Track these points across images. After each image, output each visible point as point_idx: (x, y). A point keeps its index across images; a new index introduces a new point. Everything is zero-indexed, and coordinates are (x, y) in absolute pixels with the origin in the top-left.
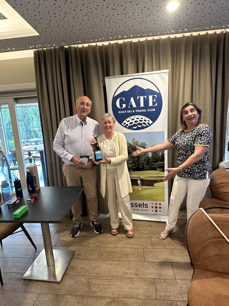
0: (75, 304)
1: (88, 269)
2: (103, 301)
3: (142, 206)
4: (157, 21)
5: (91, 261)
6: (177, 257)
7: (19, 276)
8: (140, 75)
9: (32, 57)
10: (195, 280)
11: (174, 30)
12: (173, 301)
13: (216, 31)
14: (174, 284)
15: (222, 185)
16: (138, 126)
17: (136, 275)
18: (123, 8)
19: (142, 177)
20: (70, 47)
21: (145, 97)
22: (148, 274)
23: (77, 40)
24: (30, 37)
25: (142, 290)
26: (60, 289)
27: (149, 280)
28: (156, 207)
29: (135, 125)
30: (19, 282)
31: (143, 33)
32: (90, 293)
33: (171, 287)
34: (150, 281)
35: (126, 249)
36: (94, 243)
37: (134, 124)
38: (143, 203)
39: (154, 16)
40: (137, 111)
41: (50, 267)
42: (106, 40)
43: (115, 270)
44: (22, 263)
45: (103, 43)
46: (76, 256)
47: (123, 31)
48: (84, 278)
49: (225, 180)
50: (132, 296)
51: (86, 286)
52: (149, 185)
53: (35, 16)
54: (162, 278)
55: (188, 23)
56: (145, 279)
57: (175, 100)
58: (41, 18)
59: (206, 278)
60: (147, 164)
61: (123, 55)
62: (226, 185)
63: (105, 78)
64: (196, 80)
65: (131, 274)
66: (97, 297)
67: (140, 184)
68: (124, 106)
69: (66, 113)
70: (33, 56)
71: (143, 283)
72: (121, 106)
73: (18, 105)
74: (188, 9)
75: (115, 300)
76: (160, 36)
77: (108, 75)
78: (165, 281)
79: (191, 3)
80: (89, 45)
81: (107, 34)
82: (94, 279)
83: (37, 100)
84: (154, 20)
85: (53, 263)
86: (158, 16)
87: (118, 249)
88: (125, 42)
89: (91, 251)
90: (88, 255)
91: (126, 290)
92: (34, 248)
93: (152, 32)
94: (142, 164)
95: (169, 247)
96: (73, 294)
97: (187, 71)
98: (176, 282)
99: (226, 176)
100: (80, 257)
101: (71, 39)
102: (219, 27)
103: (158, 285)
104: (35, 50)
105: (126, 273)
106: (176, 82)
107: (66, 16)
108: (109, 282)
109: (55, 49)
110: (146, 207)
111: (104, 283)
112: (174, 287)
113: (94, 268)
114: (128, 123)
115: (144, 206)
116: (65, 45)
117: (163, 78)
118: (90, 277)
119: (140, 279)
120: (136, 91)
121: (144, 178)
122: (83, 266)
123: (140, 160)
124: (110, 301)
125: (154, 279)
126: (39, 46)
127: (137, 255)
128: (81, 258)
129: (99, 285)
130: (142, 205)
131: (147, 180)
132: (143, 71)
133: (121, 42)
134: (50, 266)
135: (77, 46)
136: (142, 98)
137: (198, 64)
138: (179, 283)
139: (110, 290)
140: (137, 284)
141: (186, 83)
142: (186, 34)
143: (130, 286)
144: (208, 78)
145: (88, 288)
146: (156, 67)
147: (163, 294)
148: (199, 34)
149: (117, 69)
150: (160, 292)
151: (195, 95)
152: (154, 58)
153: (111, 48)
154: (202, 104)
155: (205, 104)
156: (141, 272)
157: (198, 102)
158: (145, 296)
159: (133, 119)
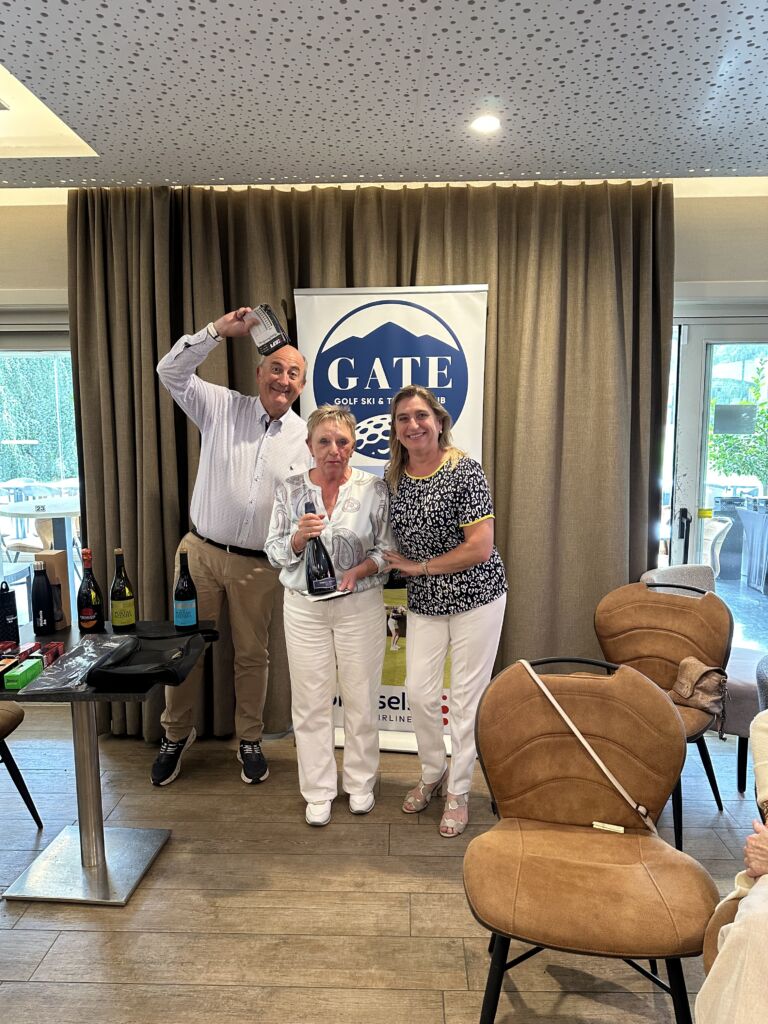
0: (171, 951)
2: (253, 943)
3: (400, 705)
4: (449, 151)
5: (223, 856)
8: (404, 292)
11: (504, 172)
12: (456, 940)
13: (628, 180)
15: (631, 635)
17: (357, 885)
18: (351, 118)
19: (400, 609)
20: (190, 189)
21: (418, 359)
23: (213, 176)
24: (67, 159)
25: (370, 918)
26: (123, 921)
29: (383, 444)
31: (415, 172)
32: (216, 926)
34: (397, 897)
36: (234, 813)
37: (382, 440)
39: (438, 140)
41: (92, 871)
42: (303, 181)
43: (297, 876)
45: (292, 186)
46: (175, 843)
47: (353, 164)
48: (199, 893)
49: (644, 620)
50: (340, 930)
51: (206, 913)
53: (97, 118)
55: (538, 160)
56: (384, 895)
58: (115, 124)
59: (521, 829)
61: (355, 228)
62: (645, 633)
63: (296, 291)
64: (575, 314)
65: (341, 884)
66: (236, 935)
67: (396, 631)
68: (352, 382)
70: (66, 202)
71: (377, 903)
72: (343, 382)
75: (289, 941)
76: (467, 182)
77: (304, 282)
78: (440, 896)
79: (534, 122)
80: (249, 187)
81: (306, 167)
82: (229, 896)
83: (67, 343)
84: (441, 148)
85: (100, 859)
86: (451, 141)
88: (362, 187)
89: (225, 831)
93: (440, 171)
97: (545, 285)
99: (647, 606)
100: (189, 846)
101: (194, 170)
102: (633, 174)
103: (419, 907)
104: (75, 189)
105: (328, 882)
108: (274, 904)
109: (139, 192)
111: (259, 905)
113: (231, 873)
114: (364, 437)
116: (175, 185)
117: (470, 307)
119: (370, 895)
120: (390, 341)
122: (198, 869)
124: (275, 942)
125: (410, 893)
126: (89, 181)
127: (368, 840)
130: (398, 702)
132: (413, 283)
133: (349, 187)
134: (90, 867)
135: (212, 188)
136: (407, 363)
137: (581, 269)
139: (276, 920)
140: (360, 907)
141: (543, 323)
142: (542, 182)
143: (336, 909)
144: (608, 312)
145: (212, 917)
146: (454, 269)
147: (430, 925)
148: (583, 183)
149: (335, 268)
150: (422, 920)
151: (574, 360)
152: (449, 244)
153: (317, 201)
154: (593, 387)
155: (601, 388)
156: (376, 879)
157: (580, 381)
158: (378, 931)
159: (378, 426)
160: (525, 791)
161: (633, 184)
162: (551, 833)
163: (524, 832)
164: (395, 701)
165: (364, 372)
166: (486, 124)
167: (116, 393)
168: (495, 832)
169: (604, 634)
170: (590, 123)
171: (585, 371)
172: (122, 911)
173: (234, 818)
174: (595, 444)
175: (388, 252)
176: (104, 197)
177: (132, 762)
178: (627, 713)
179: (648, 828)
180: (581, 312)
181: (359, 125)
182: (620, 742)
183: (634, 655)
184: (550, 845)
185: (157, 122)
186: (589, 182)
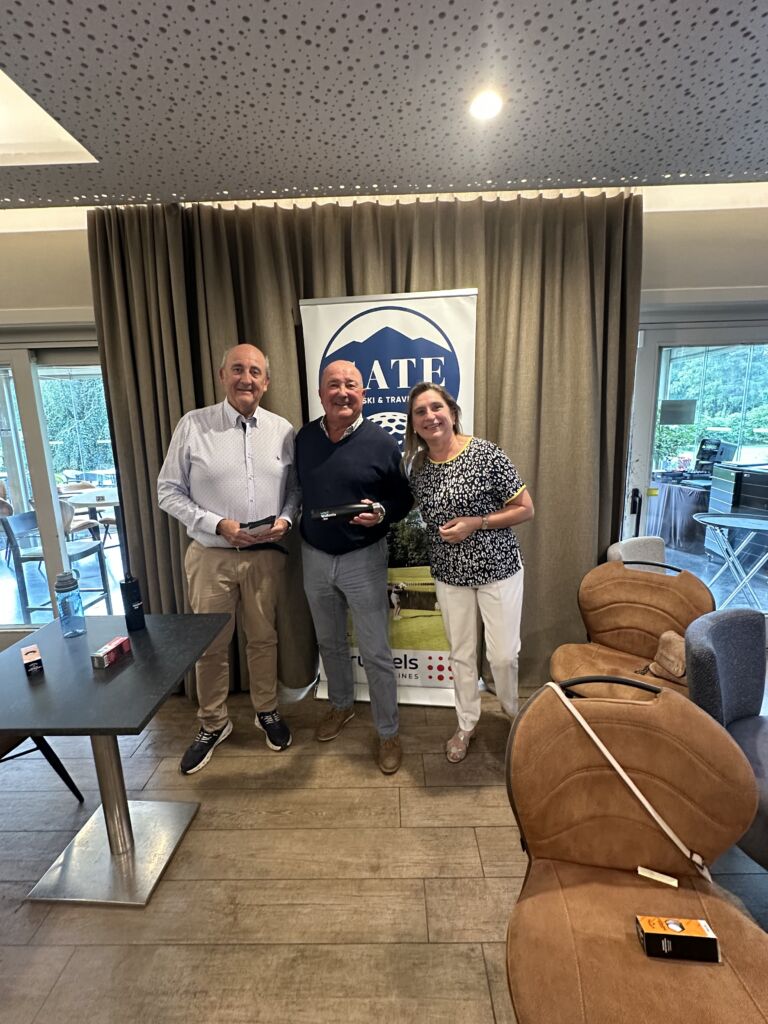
0: (185, 974)
1: (234, 860)
2: (270, 958)
3: (403, 665)
4: (443, 149)
5: (245, 832)
6: (490, 809)
7: (17, 892)
8: (400, 298)
9: (83, 230)
10: (530, 896)
11: (491, 179)
12: (474, 946)
13: (604, 189)
14: (478, 892)
15: (614, 608)
17: (375, 869)
18: (346, 98)
19: (401, 585)
20: (199, 207)
22: (407, 866)
23: (217, 188)
24: (69, 167)
25: (387, 916)
27: (410, 882)
28: (441, 668)
30: (16, 911)
31: (408, 181)
32: (234, 933)
33: (470, 903)
34: (412, 885)
35: (349, 791)
38: (405, 656)
39: (434, 134)
40: (390, 399)
41: (120, 858)
42: (303, 195)
43: (316, 858)
44: (30, 849)
45: (294, 201)
46: (203, 817)
47: (349, 171)
48: (219, 886)
49: (623, 595)
50: (357, 936)
51: (225, 914)
52: (420, 608)
53: (75, 101)
54: (446, 876)
55: (528, 162)
56: (399, 882)
57: (496, 373)
58: (98, 110)
59: (563, 886)
60: (416, 548)
61: (353, 241)
62: (624, 607)
63: (301, 302)
64: (552, 320)
65: (359, 868)
66: (253, 947)
67: (398, 603)
69: (184, 398)
70: (85, 227)
71: (393, 893)
73: (42, 371)
74: (528, 119)
75: (307, 954)
76: (455, 195)
77: (309, 294)
78: (454, 884)
79: (536, 103)
80: (254, 204)
81: (304, 175)
82: (249, 889)
83: (97, 358)
84: (436, 146)
85: (128, 846)
86: (447, 135)
87: (329, 791)
88: (358, 202)
90: (239, 814)
91: (340, 919)
92: (74, 798)
93: (432, 179)
94: (404, 547)
95: (470, 780)
96: (181, 940)
97: (526, 294)
98: (486, 887)
99: (625, 583)
100: (215, 821)
101: (197, 181)
102: (611, 181)
103: (434, 898)
104: (92, 208)
105: (344, 866)
106: (497, 324)
107: (174, 108)
108: (293, 898)
109: (152, 210)
110: (414, 666)
111: (278, 900)
112: (478, 903)
113: (252, 855)
115: (409, 665)
116: (184, 201)
117: (461, 311)
118: (240, 884)
119: (385, 882)
120: (387, 345)
121: (406, 588)
122: (222, 851)
123: (396, 537)
124: (292, 955)
125: (424, 879)
126: (100, 197)
127: (380, 808)
128: (215, 824)
129: (263, 909)
130: (401, 663)
131: (416, 592)
132: (407, 290)
133: (346, 202)
134: (119, 854)
135: (219, 205)
136: (403, 364)
137: (558, 276)
138: (493, 888)
139: (294, 922)
140: (376, 899)
141: (525, 326)
142: (524, 194)
143: (354, 905)
144: (582, 316)
145: (231, 919)
146: (444, 277)
147: (447, 925)
148: (561, 195)
149: (336, 280)
150: (438, 918)
151: (551, 361)
152: (438, 255)
153: (317, 218)
154: (568, 385)
155: (576, 386)
156: (390, 860)
157: (557, 380)
158: (396, 935)
160: (560, 832)
161: (608, 196)
162: (596, 888)
163: (567, 891)
164: (398, 661)
169: (587, 607)
171: (561, 370)
174: (570, 436)
175: (385, 264)
178: (678, 749)
180: (557, 317)
181: (354, 111)
182: (668, 779)
183: (613, 626)
184: (601, 913)
185: (142, 108)
186: (567, 194)
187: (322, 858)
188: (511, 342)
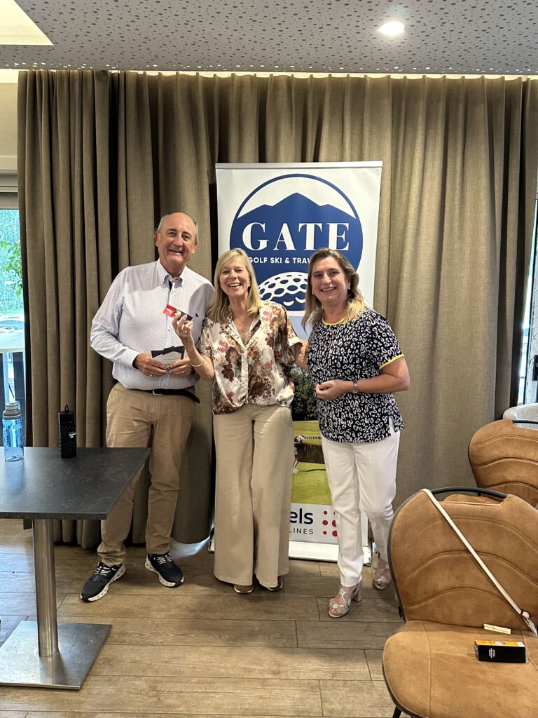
1: (151, 664)
3: (298, 519)
4: (355, 48)
5: (157, 647)
8: (309, 167)
9: (14, 83)
11: (399, 66)
13: (502, 76)
14: (365, 689)
15: (503, 463)
16: (297, 299)
17: (274, 673)
18: (278, 21)
19: (300, 438)
20: (126, 73)
21: (320, 225)
22: (304, 672)
23: (148, 63)
25: (288, 701)
26: (79, 703)
27: (306, 682)
29: (288, 297)
31: (323, 65)
32: (159, 707)
33: (358, 695)
34: (308, 683)
35: (248, 622)
36: (162, 610)
37: (287, 294)
38: (301, 510)
39: (348, 40)
40: (296, 260)
41: (47, 659)
42: (225, 69)
43: (222, 665)
45: (215, 73)
46: (115, 636)
47: (271, 57)
48: (141, 680)
49: (510, 451)
50: (263, 711)
51: (149, 696)
52: (317, 461)
53: (58, 14)
54: (338, 679)
55: (430, 58)
56: (297, 681)
57: (398, 238)
58: (73, 19)
59: (426, 631)
61: (268, 110)
62: (511, 462)
63: (217, 165)
64: (454, 190)
65: (262, 672)
66: (177, 715)
67: (297, 456)
68: (263, 244)
71: (292, 688)
72: (255, 243)
74: (428, 36)
76: (366, 74)
77: (224, 158)
78: (345, 683)
79: (433, 28)
80: (177, 73)
81: (230, 58)
82: (167, 682)
84: (349, 47)
85: (54, 651)
86: (359, 41)
87: (230, 621)
88: (275, 75)
89: (157, 626)
90: (149, 635)
91: (248, 701)
93: (344, 64)
95: (362, 618)
96: (116, 710)
97: (429, 165)
98: (372, 686)
99: (513, 440)
100: (127, 639)
101: (133, 58)
102: (508, 71)
103: (328, 692)
104: (26, 70)
105: (250, 670)
106: (401, 192)
107: (136, 20)
108: (206, 689)
109: (82, 74)
110: (309, 521)
112: (365, 695)
113: (166, 662)
114: (272, 291)
115: (304, 519)
116: (113, 69)
117: (367, 182)
118: (158, 679)
119: (285, 681)
120: (296, 209)
121: (305, 441)
122: (138, 658)
125: (319, 680)
126: (39, 65)
127: (278, 634)
128: (128, 641)
129: (181, 694)
130: (296, 517)
131: (313, 445)
132: (316, 159)
133: (263, 75)
134: (47, 656)
135: (145, 73)
136: (310, 228)
137: (460, 150)
138: (378, 687)
139: (209, 702)
140: (277, 691)
141: (426, 195)
142: (428, 76)
143: (258, 693)
144: (482, 189)
145: (155, 699)
146: (351, 148)
147: (339, 707)
148: (463, 77)
149: (250, 145)
150: (331, 703)
151: (452, 228)
152: (347, 126)
153: (235, 87)
154: (467, 252)
155: (475, 253)
156: (289, 668)
157: (456, 246)
158: (295, 712)
159: (284, 282)
160: (428, 599)
161: (506, 79)
162: (451, 633)
163: (429, 633)
164: (294, 515)
165: (273, 235)
166: (392, 29)
167: (58, 250)
168: (406, 633)
169: (476, 462)
170: (480, 31)
171: (461, 238)
172: (78, 694)
173: (163, 614)
174: (468, 300)
175: (296, 131)
176: (51, 79)
177: (70, 565)
178: (515, 535)
179: (530, 630)
180: (458, 187)
181: (283, 27)
182: (508, 558)
183: (502, 480)
184: (452, 644)
185: (110, 19)
186: (468, 77)
187: (229, 665)
188: (413, 210)
